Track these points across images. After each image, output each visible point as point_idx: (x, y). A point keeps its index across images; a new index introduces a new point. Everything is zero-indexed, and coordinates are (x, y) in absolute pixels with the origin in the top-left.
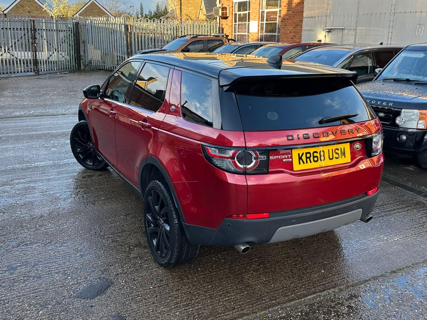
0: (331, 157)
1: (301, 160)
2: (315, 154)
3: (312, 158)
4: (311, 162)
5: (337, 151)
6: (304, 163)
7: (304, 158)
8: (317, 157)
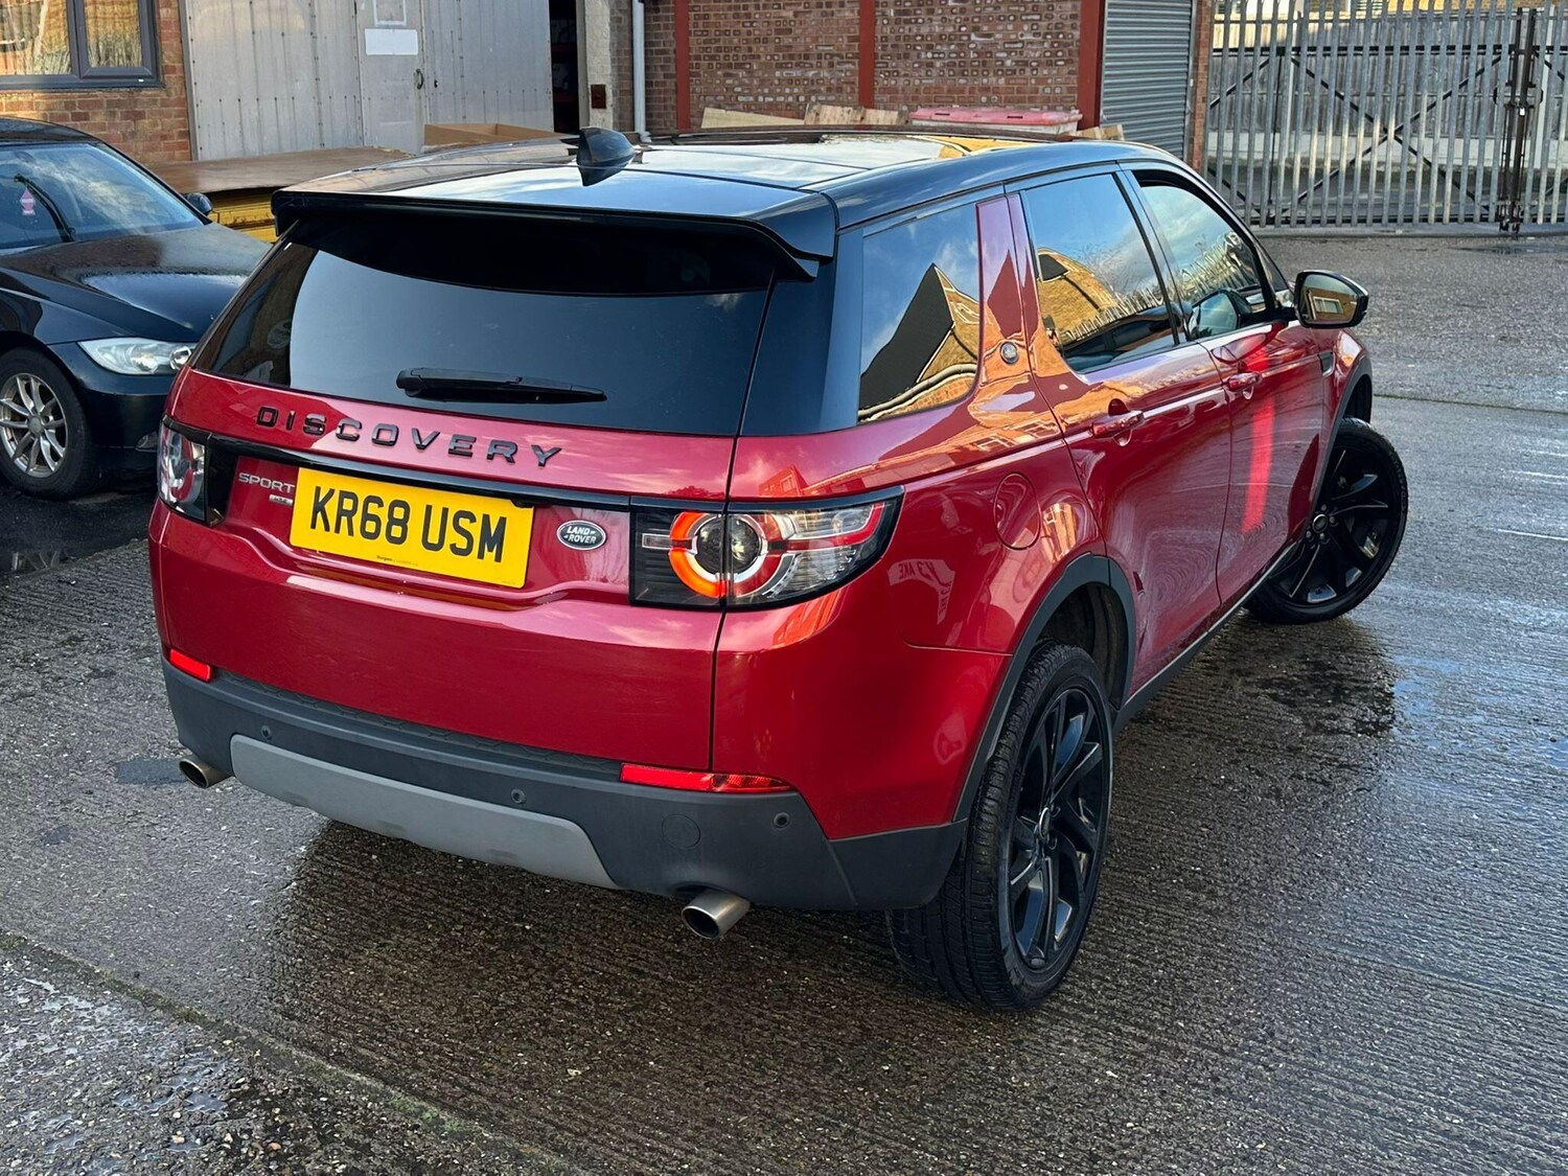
0: (433, 538)
1: (319, 514)
2: (373, 509)
3: (357, 519)
4: (351, 533)
5: (464, 523)
6: (327, 528)
7: (331, 508)
8: (376, 519)
